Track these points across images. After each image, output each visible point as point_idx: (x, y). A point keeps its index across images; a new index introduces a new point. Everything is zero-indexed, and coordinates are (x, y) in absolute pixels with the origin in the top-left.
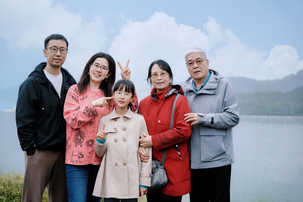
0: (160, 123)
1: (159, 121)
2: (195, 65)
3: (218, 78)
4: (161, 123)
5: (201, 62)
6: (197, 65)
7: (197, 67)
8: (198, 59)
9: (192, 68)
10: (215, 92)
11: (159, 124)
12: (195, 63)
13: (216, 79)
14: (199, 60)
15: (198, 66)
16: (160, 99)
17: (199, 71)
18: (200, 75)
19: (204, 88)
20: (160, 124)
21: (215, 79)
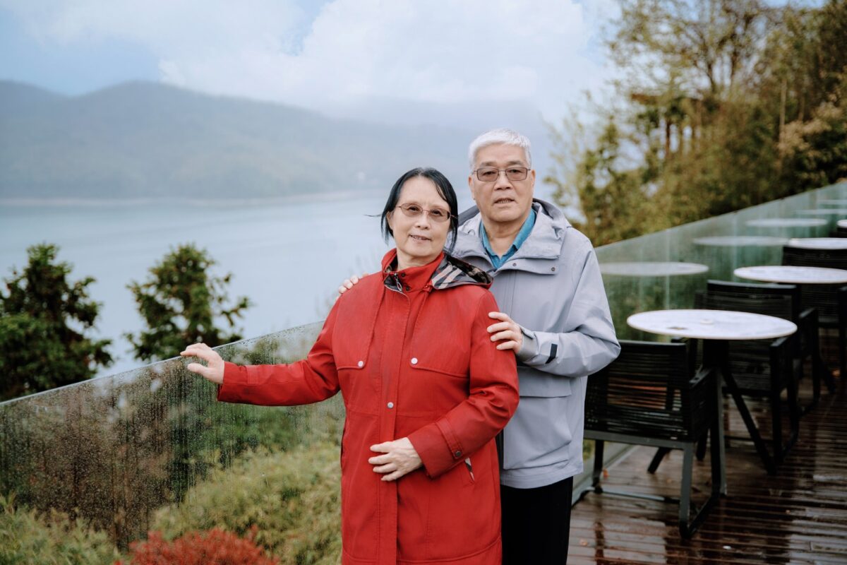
0: (417, 367)
1: (414, 361)
2: (503, 181)
3: (560, 227)
4: (419, 367)
5: (519, 175)
6: (507, 180)
7: (508, 188)
8: (513, 163)
9: (489, 186)
10: (553, 269)
11: (414, 369)
12: (502, 174)
13: (556, 230)
14: (516, 167)
15: (511, 183)
16: (415, 291)
17: (512, 199)
18: (511, 212)
19: (520, 253)
20: (417, 369)
21: (553, 230)
